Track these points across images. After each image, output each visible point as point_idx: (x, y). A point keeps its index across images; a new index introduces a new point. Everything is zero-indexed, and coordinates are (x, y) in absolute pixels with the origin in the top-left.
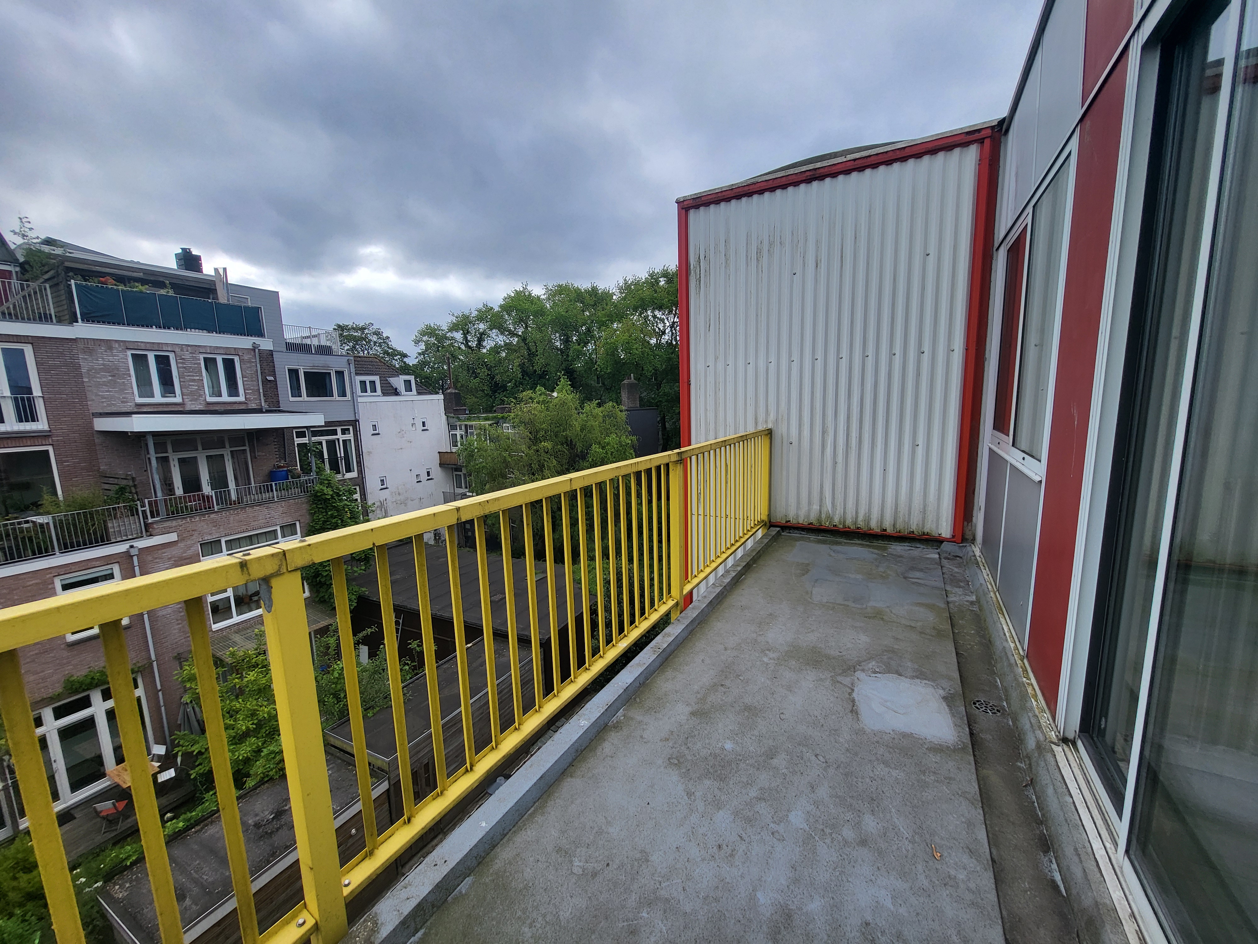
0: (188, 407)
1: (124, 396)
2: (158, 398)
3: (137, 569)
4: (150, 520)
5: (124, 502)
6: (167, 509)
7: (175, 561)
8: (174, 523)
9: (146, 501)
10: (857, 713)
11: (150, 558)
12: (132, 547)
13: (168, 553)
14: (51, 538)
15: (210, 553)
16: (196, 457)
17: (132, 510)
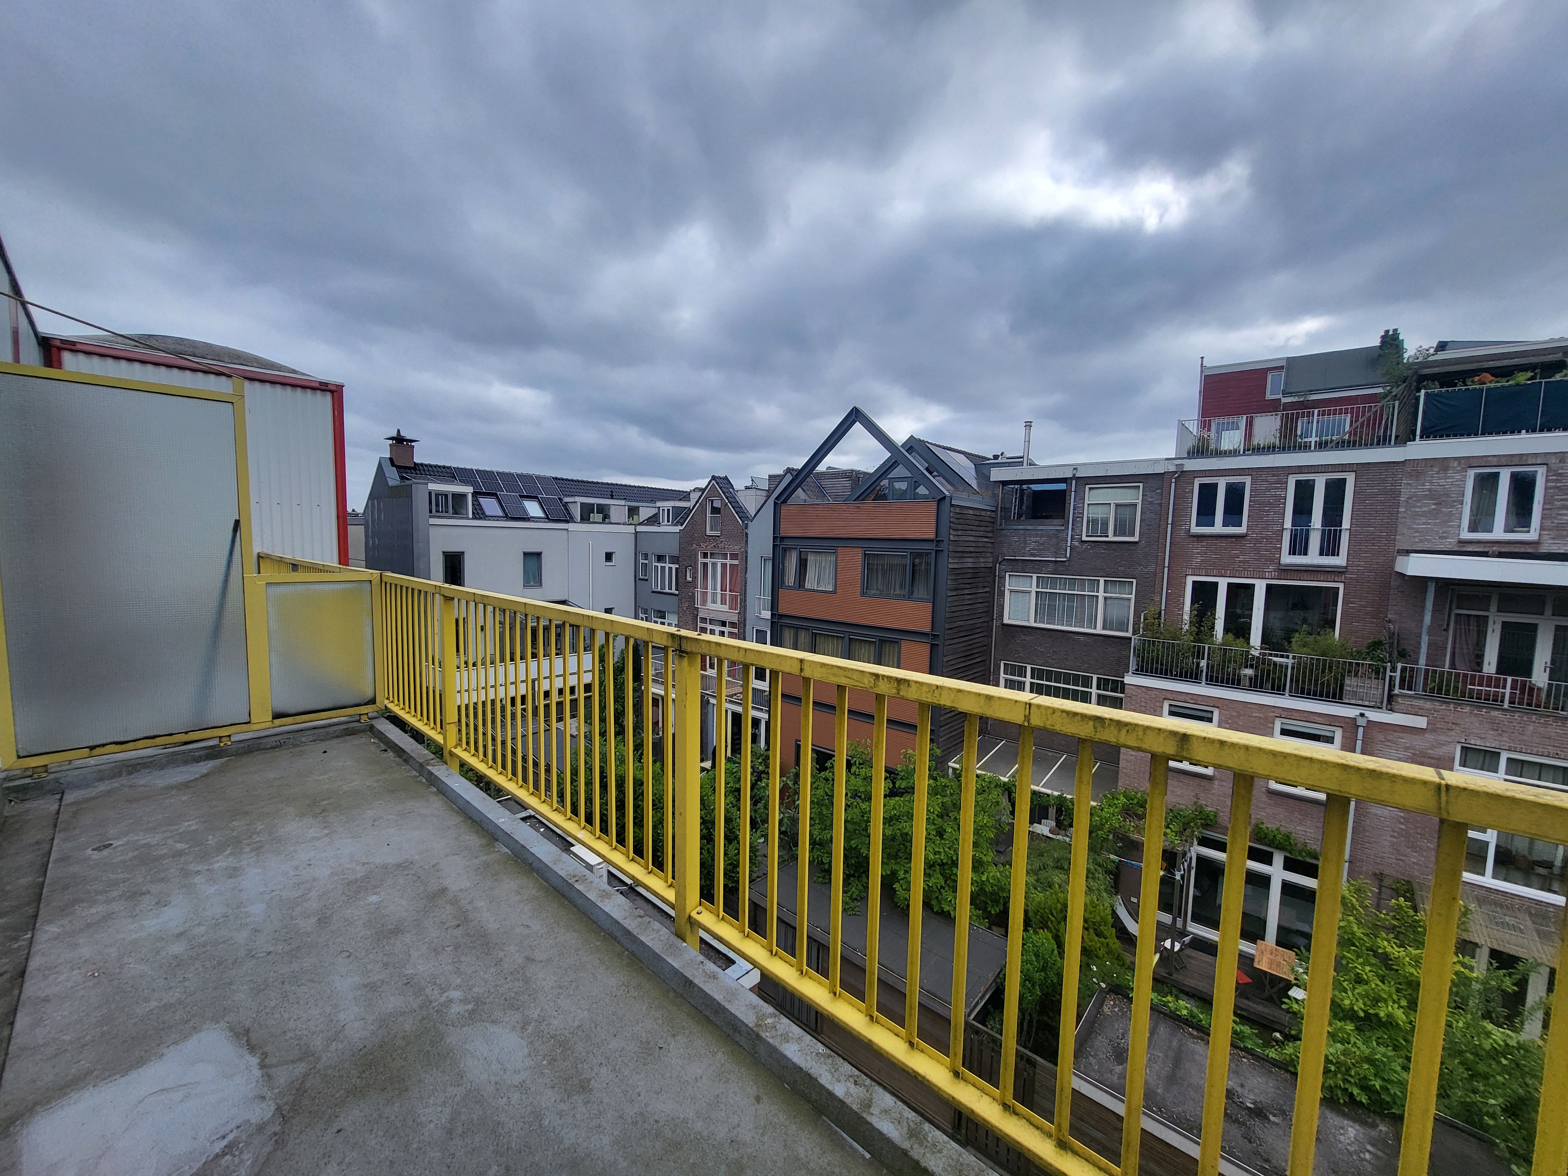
0: (1544, 549)
1: (1444, 529)
2: (1498, 533)
3: (1359, 743)
4: (1397, 691)
5: (1372, 659)
6: (1425, 684)
7: (1414, 754)
8: (1428, 705)
9: (1399, 666)
10: (237, 1035)
11: (1381, 737)
12: (1362, 715)
13: (1406, 740)
14: (1286, 676)
15: (1479, 766)
16: (1537, 625)
17: (1377, 673)
